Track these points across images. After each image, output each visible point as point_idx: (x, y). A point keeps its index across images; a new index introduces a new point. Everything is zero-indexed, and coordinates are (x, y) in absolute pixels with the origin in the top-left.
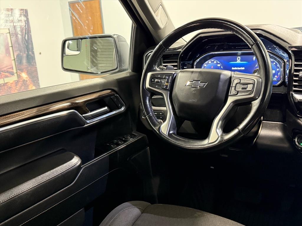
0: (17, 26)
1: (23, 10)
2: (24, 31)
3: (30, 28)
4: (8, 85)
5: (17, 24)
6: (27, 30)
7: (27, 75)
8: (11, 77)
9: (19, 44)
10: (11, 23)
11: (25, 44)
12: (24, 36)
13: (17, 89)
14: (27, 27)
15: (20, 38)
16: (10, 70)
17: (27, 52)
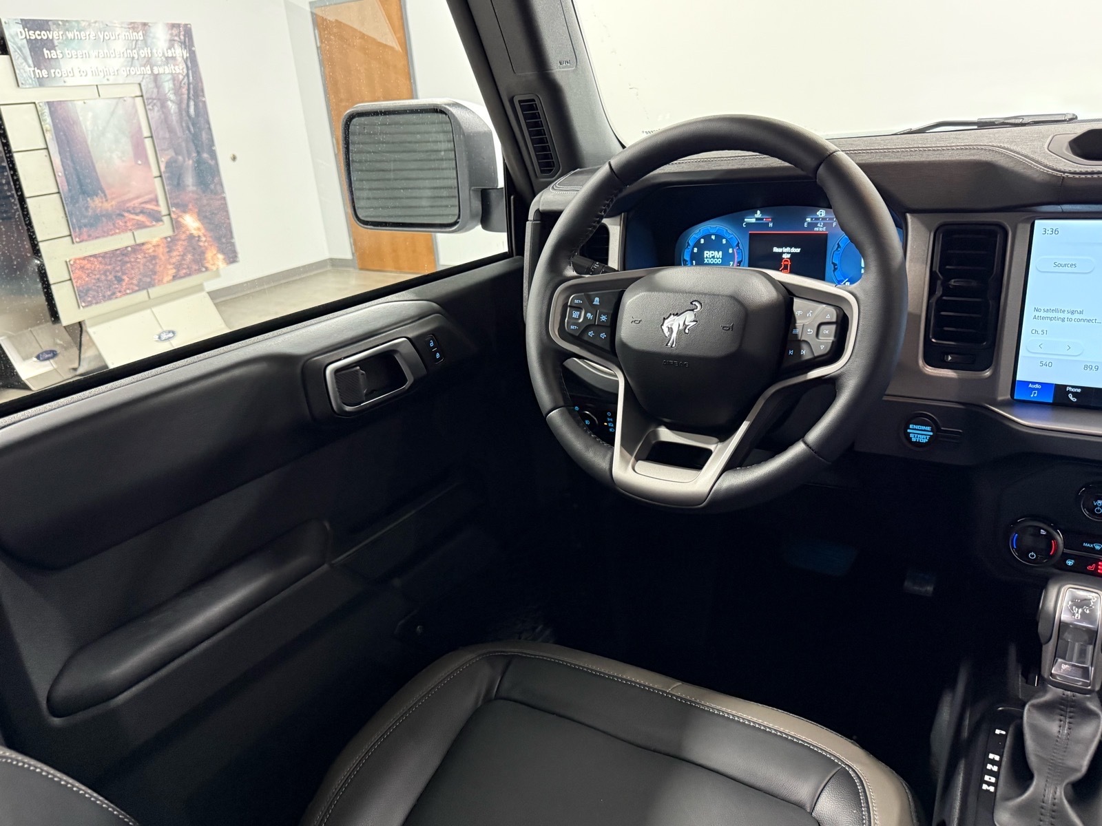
0: (163, 76)
1: (179, 25)
2: (184, 91)
3: (202, 83)
4: (148, 249)
5: (161, 71)
6: (194, 90)
7: (200, 220)
8: (154, 225)
9: (171, 130)
10: (145, 66)
11: (190, 131)
12: (184, 106)
13: (174, 260)
14: (191, 78)
15: (172, 111)
16: (149, 206)
17: (194, 155)
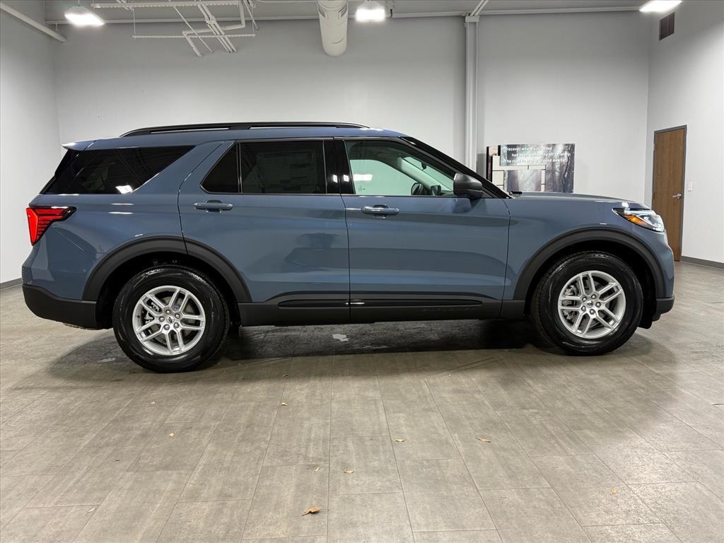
1: (569, 145)
2: (565, 168)
3: (574, 165)
5: (556, 161)
6: (569, 167)
9: (554, 182)
10: (549, 159)
11: (563, 183)
12: (563, 174)
14: (569, 163)
15: (557, 175)
